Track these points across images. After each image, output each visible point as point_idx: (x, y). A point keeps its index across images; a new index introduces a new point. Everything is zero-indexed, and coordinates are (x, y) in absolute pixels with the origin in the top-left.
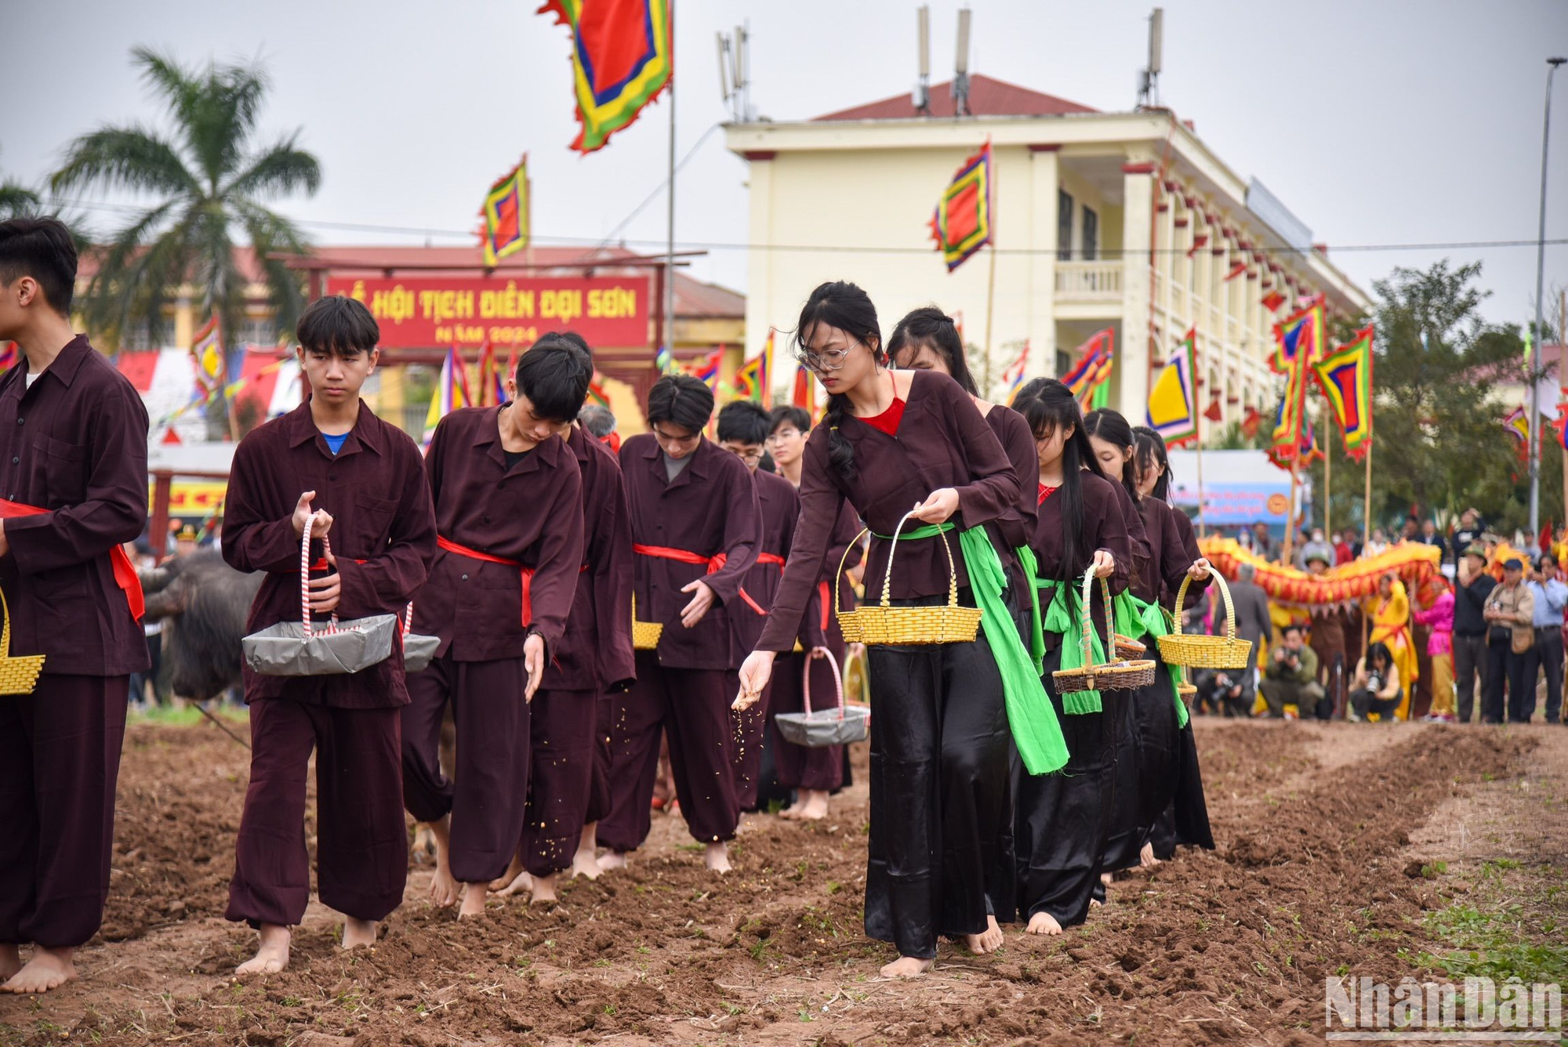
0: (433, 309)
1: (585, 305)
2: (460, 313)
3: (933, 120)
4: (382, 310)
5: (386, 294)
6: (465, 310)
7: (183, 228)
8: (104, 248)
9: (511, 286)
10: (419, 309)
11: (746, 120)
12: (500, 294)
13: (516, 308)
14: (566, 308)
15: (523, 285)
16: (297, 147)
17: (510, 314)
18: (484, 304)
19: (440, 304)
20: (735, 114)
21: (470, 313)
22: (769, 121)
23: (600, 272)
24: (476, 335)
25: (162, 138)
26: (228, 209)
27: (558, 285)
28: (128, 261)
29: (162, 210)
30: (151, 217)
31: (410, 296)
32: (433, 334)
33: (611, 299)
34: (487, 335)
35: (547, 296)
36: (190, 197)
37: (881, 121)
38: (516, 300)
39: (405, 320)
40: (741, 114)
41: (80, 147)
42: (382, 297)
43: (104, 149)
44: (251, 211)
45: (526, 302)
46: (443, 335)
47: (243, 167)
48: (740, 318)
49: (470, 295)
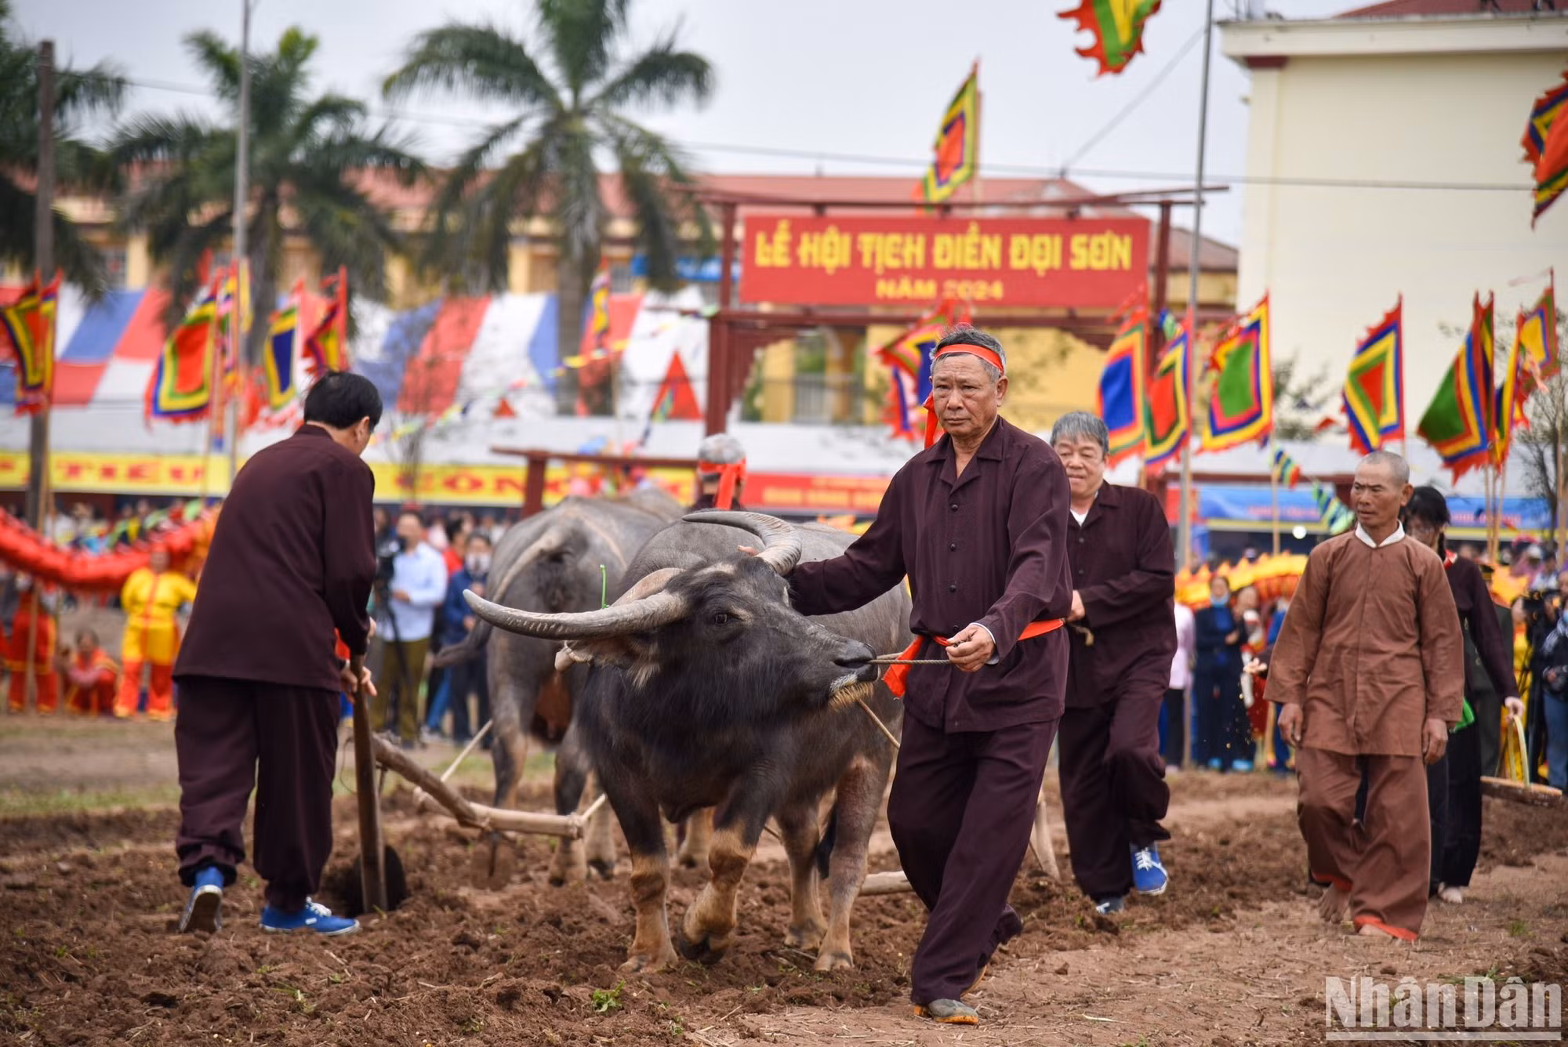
0: (874, 255)
1: (1067, 253)
2: (908, 263)
3: (1501, 16)
4: (810, 256)
5: (817, 237)
6: (914, 257)
7: (536, 150)
8: (441, 172)
9: (974, 228)
10: (856, 255)
11: (1250, 16)
12: (959, 239)
13: (979, 256)
14: (1042, 258)
15: (988, 227)
16: (680, 47)
17: (971, 264)
18: (938, 251)
19: (881, 249)
20: (1237, 11)
21: (920, 262)
22: (1280, 17)
23: (1087, 212)
24: (926, 289)
25: (517, 38)
26: (592, 125)
27: (1032, 228)
28: (469, 191)
29: (514, 126)
30: (498, 134)
31: (847, 239)
32: (873, 288)
33: (1101, 246)
34: (940, 289)
35: (1019, 242)
36: (546, 110)
37: (1431, 18)
38: (979, 246)
39: (840, 270)
40: (1243, 9)
41: (420, 45)
42: (811, 241)
43: (446, 47)
44: (621, 130)
45: (992, 248)
46: (884, 289)
47: (613, 73)
48: (1232, 271)
49: (921, 239)
